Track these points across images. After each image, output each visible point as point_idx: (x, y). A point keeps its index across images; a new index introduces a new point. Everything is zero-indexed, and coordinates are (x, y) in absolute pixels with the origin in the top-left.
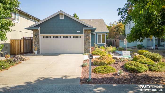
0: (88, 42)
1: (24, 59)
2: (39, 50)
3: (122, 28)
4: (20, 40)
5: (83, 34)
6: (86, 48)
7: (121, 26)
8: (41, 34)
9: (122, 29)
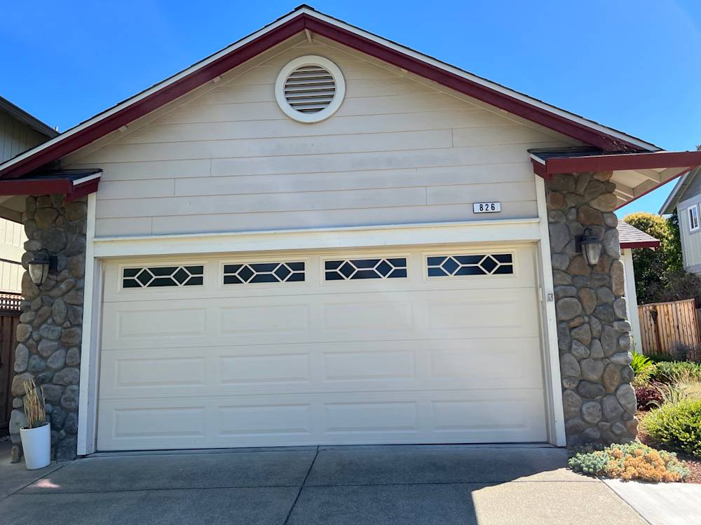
0: (596, 315)
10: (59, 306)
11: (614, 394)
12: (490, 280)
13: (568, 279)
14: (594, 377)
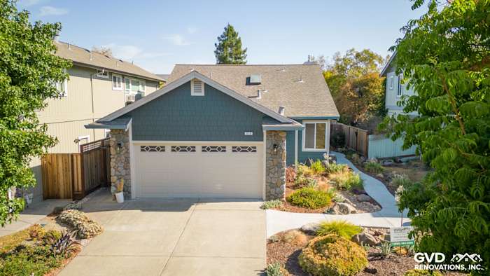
0: (277, 165)
1: (88, 234)
2: (128, 187)
3: (375, 88)
4: (72, 155)
5: (262, 140)
6: (271, 183)
7: (373, 82)
8: (133, 139)
9: (377, 91)
11: (279, 187)
12: (250, 154)
13: (270, 156)
14: (274, 182)
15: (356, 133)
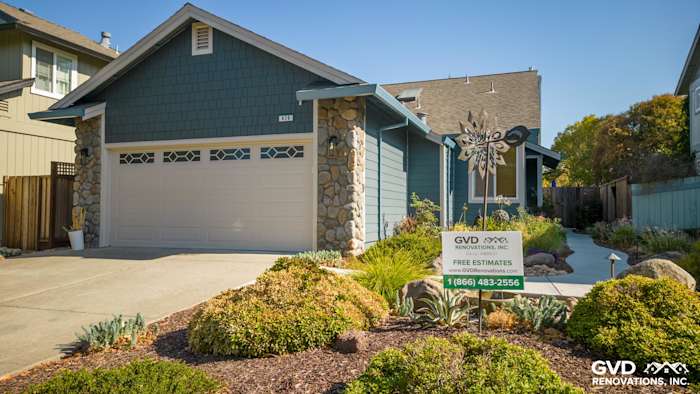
2: (93, 225)
5: (312, 131)
6: (328, 218)
8: (107, 141)
10: (90, 172)
11: (343, 226)
12: (292, 161)
13: (325, 161)
14: (332, 216)
15: (614, 189)
